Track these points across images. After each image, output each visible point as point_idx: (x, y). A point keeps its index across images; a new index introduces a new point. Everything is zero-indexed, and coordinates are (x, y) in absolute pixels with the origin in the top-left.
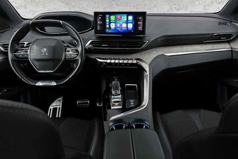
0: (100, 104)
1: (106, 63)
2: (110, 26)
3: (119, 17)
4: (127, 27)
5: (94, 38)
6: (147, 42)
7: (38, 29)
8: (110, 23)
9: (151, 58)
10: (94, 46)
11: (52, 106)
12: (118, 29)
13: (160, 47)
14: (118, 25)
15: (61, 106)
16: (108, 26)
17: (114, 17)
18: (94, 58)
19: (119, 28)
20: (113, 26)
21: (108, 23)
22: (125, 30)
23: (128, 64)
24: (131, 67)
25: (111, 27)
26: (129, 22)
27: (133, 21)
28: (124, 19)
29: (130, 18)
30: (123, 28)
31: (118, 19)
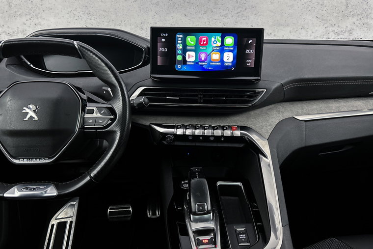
0: (154, 213)
1: (175, 135)
2: (184, 58)
3: (205, 39)
4: (222, 60)
5: (149, 82)
6: (263, 92)
7: (29, 63)
8: (185, 50)
9: (271, 125)
10: (150, 100)
11: (56, 219)
12: (202, 63)
13: (284, 103)
14: (203, 57)
15: (74, 219)
16: (179, 58)
17: (193, 38)
18: (148, 123)
19: (203, 61)
20: (191, 57)
21: (180, 52)
22: (218, 66)
23: (223, 139)
24: (230, 145)
25: (187, 59)
26: (225, 48)
27: (234, 47)
28: (215, 42)
29: (229, 41)
30: (212, 62)
31: (202, 43)
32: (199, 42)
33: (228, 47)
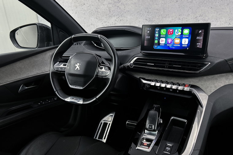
2: (159, 42)
3: (171, 30)
4: (181, 43)
7: (94, 43)
8: (159, 37)
11: (103, 120)
12: (169, 45)
14: (170, 41)
15: (111, 123)
16: (156, 42)
17: (165, 30)
18: (138, 77)
19: (170, 44)
20: (163, 41)
21: (157, 38)
22: (178, 46)
23: (178, 91)
24: (182, 96)
25: (160, 43)
26: (183, 36)
27: (189, 35)
28: (177, 32)
29: (186, 31)
30: (175, 44)
31: (169, 33)
32: (168, 33)
33: (186, 35)
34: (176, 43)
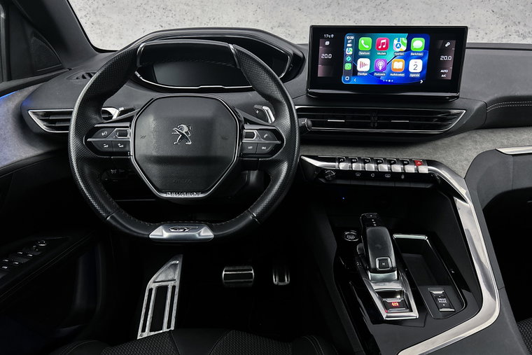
0: (282, 280)
1: (338, 171)
2: (354, 67)
3: (385, 41)
4: (406, 70)
5: (303, 99)
6: (461, 113)
7: (139, 75)
8: (356, 56)
9: (467, 160)
11: (155, 282)
12: (379, 74)
14: (381, 65)
16: (348, 67)
17: (369, 40)
19: (381, 72)
20: (364, 66)
21: (349, 59)
22: (401, 77)
23: (403, 177)
24: (413, 185)
25: (359, 69)
26: (412, 54)
27: (424, 52)
28: (398, 45)
29: (418, 44)
30: (393, 73)
31: (380, 47)
32: (376, 46)
33: (416, 52)
34: (396, 69)
